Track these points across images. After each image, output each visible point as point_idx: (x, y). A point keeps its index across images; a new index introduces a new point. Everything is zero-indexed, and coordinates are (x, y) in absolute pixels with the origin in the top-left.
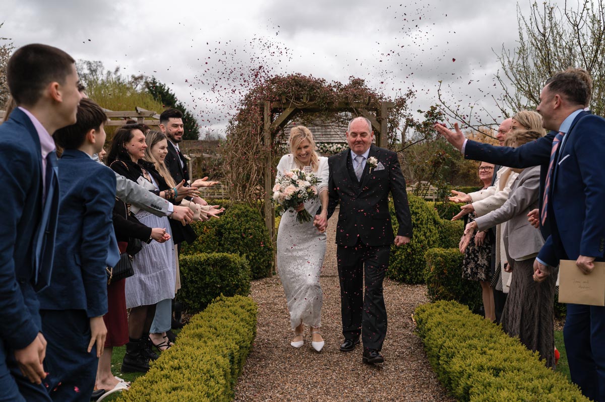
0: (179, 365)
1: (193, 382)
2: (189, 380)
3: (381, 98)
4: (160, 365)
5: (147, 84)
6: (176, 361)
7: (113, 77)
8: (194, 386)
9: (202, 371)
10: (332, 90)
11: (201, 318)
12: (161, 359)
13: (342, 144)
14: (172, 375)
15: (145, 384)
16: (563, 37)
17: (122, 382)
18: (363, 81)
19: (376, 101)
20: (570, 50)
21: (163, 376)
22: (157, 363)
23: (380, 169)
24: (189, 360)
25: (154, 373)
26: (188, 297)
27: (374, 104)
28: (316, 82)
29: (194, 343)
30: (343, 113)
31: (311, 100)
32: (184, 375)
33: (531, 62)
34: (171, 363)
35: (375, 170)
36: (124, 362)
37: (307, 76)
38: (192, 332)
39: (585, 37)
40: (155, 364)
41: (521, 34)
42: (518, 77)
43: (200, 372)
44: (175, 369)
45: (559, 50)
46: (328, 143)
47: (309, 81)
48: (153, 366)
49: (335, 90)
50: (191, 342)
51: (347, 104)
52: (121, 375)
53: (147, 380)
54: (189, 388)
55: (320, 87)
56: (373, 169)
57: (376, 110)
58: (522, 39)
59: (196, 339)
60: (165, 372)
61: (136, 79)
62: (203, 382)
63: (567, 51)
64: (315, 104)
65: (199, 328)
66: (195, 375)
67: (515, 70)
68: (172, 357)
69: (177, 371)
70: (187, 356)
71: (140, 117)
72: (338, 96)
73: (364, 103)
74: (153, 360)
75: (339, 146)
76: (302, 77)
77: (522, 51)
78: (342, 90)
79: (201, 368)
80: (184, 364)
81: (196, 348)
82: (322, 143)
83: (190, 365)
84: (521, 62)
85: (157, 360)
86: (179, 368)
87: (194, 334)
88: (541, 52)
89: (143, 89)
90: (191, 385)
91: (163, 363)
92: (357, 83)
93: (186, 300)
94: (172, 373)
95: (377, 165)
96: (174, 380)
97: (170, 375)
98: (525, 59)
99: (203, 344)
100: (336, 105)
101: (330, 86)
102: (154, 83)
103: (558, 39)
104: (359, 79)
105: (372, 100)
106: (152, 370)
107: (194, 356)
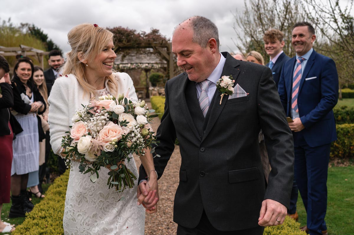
0: (45, 215)
1: (54, 227)
2: (52, 225)
3: (169, 40)
4: (32, 216)
5: (29, 28)
6: (43, 212)
7: (8, 24)
8: (55, 230)
9: (60, 219)
10: (140, 36)
11: (61, 180)
12: (33, 211)
13: (149, 64)
14: (40, 223)
15: (22, 231)
16: (269, 5)
17: (8, 226)
18: (158, 30)
19: (166, 42)
20: (272, 11)
21: (34, 224)
22: (31, 214)
23: (238, 96)
24: (51, 211)
25: (29, 222)
26: (53, 164)
27: (165, 44)
28: (131, 31)
29: (56, 198)
30: (148, 49)
31: (128, 42)
32: (48, 222)
33: (251, 19)
34: (40, 214)
35: (230, 97)
36: (11, 212)
37: (125, 28)
38: (55, 190)
39: (280, 5)
40: (30, 215)
41: (245, 3)
42: (245, 27)
43: (59, 219)
44: (42, 218)
45: (266, 12)
46: (141, 63)
47: (126, 31)
48: (28, 217)
49: (142, 36)
50: (54, 197)
51: (149, 44)
52: (9, 220)
53: (23, 228)
54: (51, 232)
55: (134, 34)
56: (226, 97)
57: (166, 47)
58: (246, 6)
59: (57, 195)
60: (35, 221)
61: (23, 25)
62: (60, 226)
63: (271, 13)
64: (130, 44)
65: (59, 187)
66: (55, 222)
67: (243, 23)
68: (41, 210)
69: (43, 220)
70: (51, 208)
71: (23, 51)
72: (144, 39)
73: (159, 44)
74: (28, 213)
75: (147, 65)
76: (122, 29)
77: (247, 12)
78: (146, 36)
79: (60, 216)
80: (48, 215)
81: (57, 202)
82: (136, 63)
83: (52, 215)
84: (246, 18)
85: (31, 212)
86: (45, 217)
87: (56, 191)
88: (257, 13)
89: (27, 31)
90: (52, 229)
91: (34, 214)
92: (155, 32)
93: (53, 166)
94: (40, 222)
95: (232, 89)
96: (41, 227)
97: (39, 223)
98: (248, 17)
99: (61, 199)
100: (143, 45)
101: (139, 34)
102: (34, 27)
103: (266, 5)
104: (156, 30)
105: (164, 42)
106: (27, 220)
107: (55, 208)
